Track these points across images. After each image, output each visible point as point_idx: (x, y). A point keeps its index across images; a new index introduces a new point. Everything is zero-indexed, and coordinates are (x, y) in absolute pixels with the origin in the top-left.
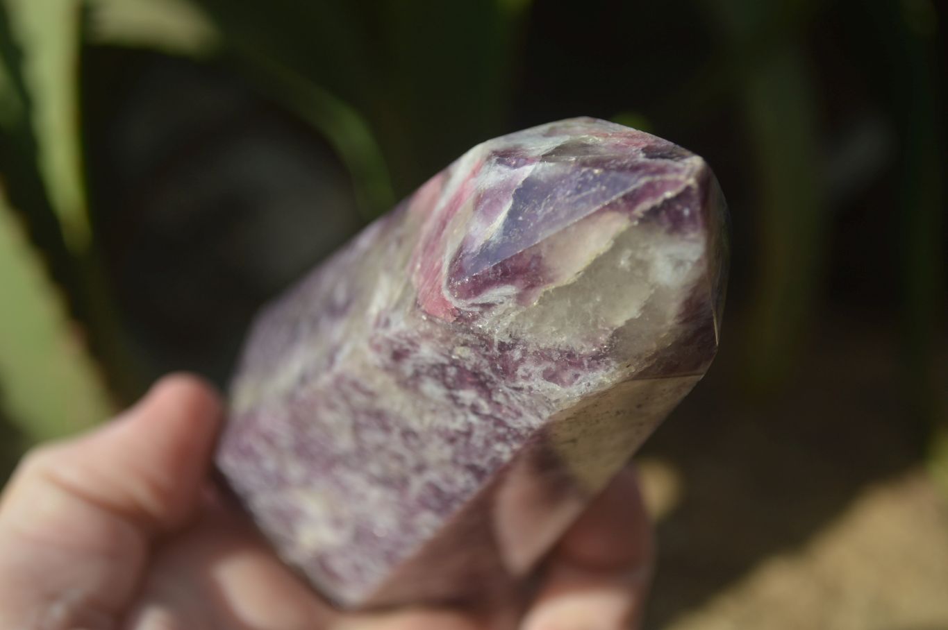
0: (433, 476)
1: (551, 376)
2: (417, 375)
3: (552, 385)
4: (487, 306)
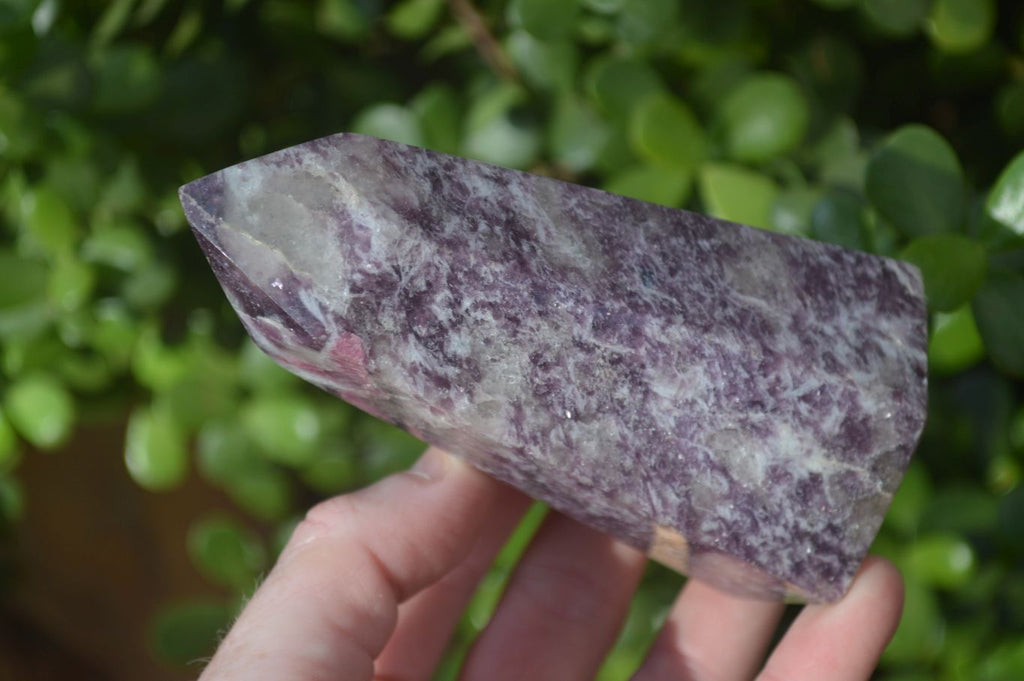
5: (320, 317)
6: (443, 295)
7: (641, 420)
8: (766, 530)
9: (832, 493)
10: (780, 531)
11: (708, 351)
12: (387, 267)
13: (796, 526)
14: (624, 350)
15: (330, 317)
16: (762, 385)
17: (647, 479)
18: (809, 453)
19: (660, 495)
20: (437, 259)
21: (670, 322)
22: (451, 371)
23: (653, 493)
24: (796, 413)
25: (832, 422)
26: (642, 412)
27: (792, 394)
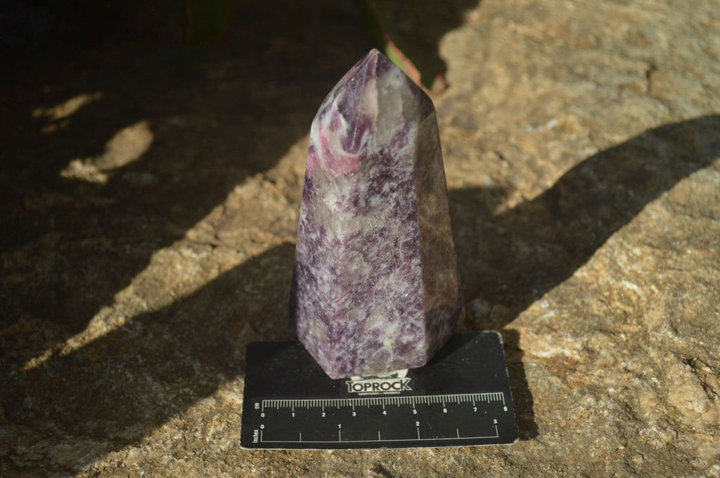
0: (402, 241)
1: (401, 146)
2: (367, 201)
3: (404, 149)
4: (366, 145)
5: (362, 145)
6: (394, 184)
7: (373, 279)
8: (350, 341)
9: (378, 354)
10: (352, 346)
11: (416, 285)
12: (396, 159)
13: (357, 350)
14: (402, 257)
15: (364, 149)
16: (411, 309)
17: (351, 292)
18: (390, 338)
19: (346, 300)
20: (408, 174)
21: (420, 265)
22: (362, 203)
23: (346, 297)
24: (404, 325)
25: (406, 339)
26: (379, 276)
27: (411, 320)
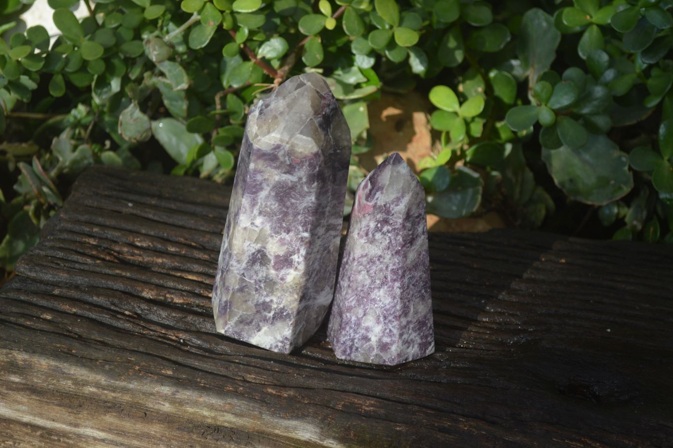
0: (390, 268)
1: (397, 205)
2: (373, 235)
3: (398, 207)
4: (377, 199)
5: (375, 199)
6: (390, 228)
7: (371, 289)
8: (351, 331)
9: (367, 346)
10: (352, 335)
11: (395, 301)
12: (393, 212)
13: (355, 339)
14: (389, 279)
15: (376, 201)
16: (391, 318)
17: (357, 295)
18: (376, 336)
19: (353, 300)
20: (399, 224)
21: (400, 288)
22: (370, 236)
23: (353, 298)
24: (386, 329)
25: (386, 340)
26: (374, 288)
27: (390, 326)
